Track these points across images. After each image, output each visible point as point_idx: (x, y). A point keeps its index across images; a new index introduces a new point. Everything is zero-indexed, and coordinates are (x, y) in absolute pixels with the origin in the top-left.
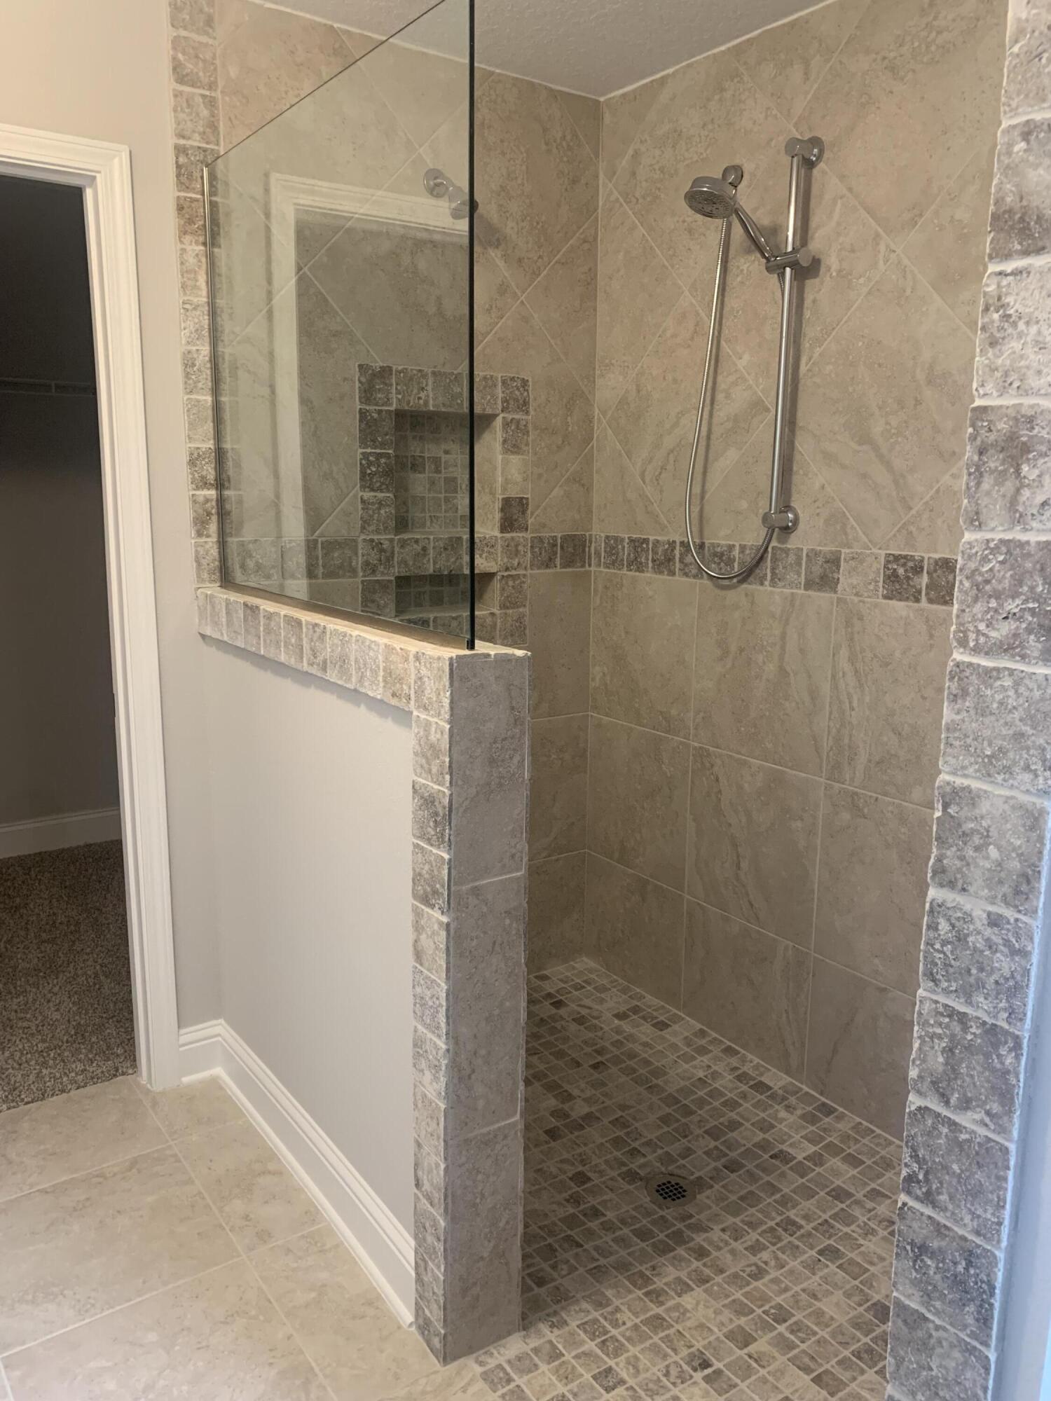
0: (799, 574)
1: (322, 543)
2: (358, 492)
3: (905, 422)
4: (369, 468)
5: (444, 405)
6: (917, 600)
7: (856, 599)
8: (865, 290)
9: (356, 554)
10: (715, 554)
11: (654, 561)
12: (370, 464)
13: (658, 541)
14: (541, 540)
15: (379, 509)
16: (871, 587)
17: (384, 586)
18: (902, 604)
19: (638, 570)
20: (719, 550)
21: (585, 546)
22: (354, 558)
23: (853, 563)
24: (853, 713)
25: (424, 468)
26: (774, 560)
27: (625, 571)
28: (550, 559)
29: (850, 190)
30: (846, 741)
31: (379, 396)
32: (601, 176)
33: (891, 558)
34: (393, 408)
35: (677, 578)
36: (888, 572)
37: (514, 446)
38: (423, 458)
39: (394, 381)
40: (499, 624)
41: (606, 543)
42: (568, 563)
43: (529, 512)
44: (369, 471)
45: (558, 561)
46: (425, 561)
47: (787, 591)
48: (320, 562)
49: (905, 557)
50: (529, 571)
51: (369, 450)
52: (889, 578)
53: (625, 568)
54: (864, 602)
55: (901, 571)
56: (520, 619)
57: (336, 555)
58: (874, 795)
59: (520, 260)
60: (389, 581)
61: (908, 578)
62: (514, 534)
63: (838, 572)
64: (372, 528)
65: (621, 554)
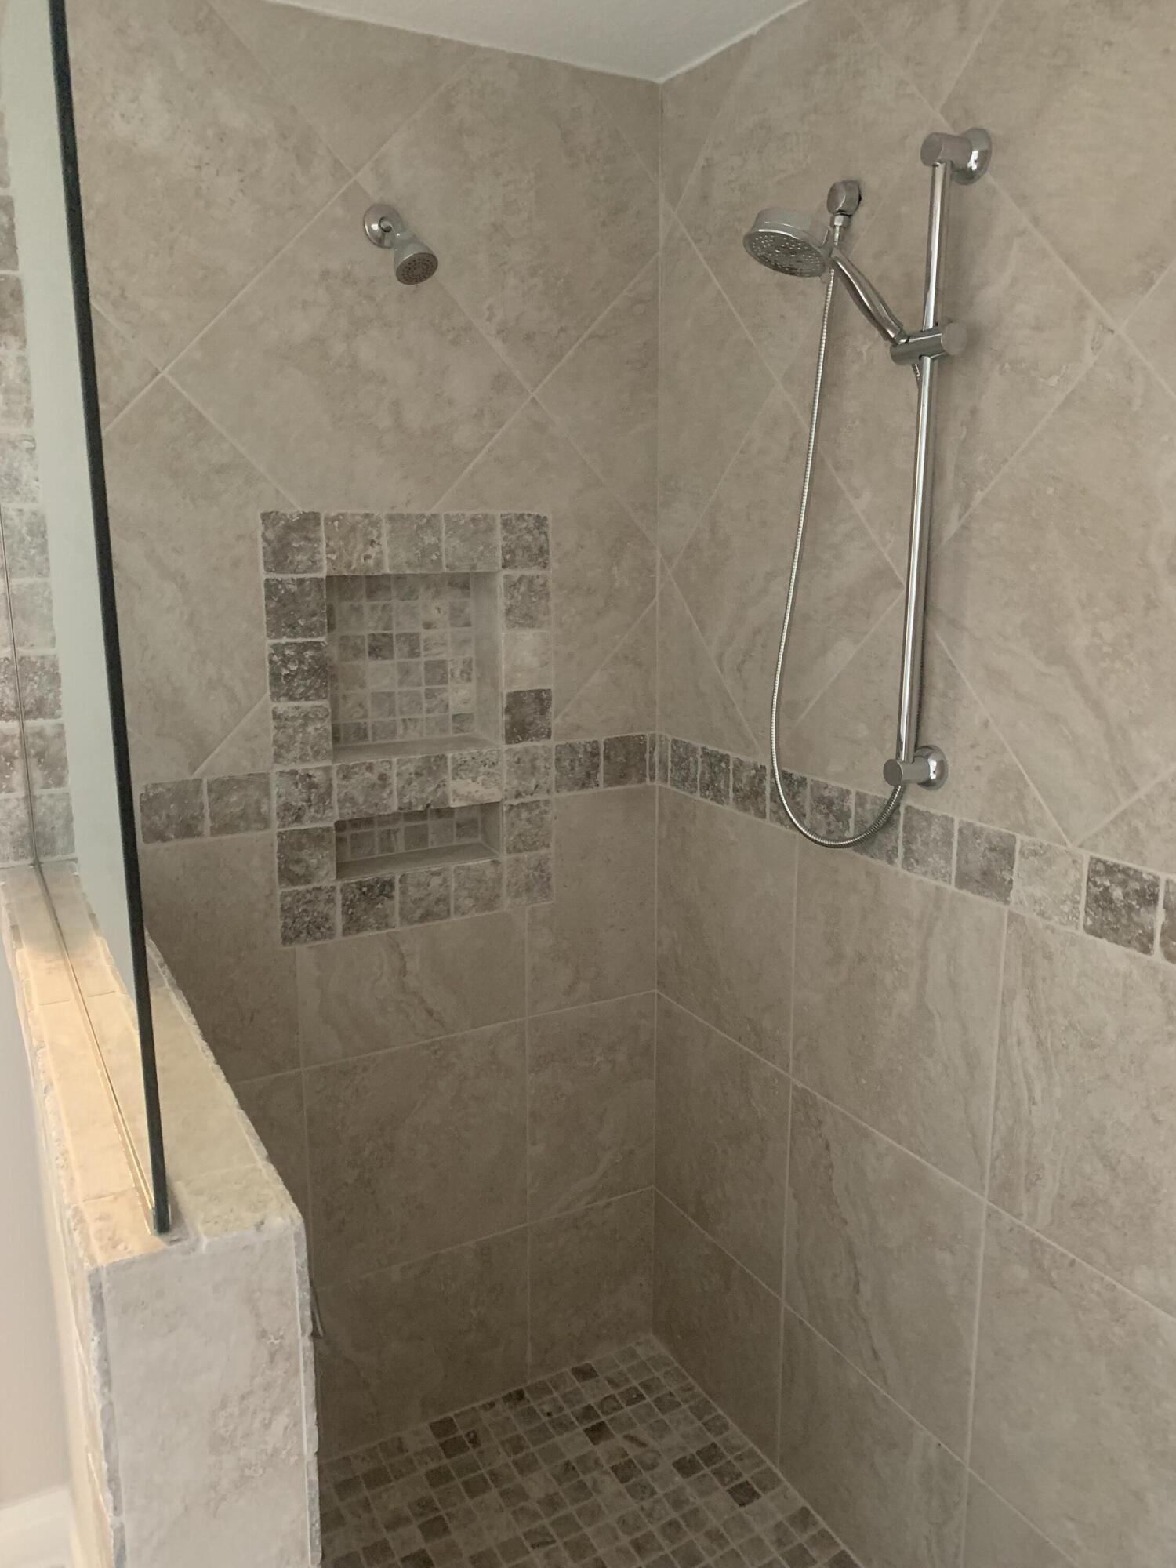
0: (948, 860)
1: (209, 785)
2: (266, 703)
3: (1129, 636)
4: (285, 666)
5: (409, 564)
6: (1147, 950)
7: (1041, 923)
8: (1060, 398)
9: (268, 794)
10: (820, 800)
11: (735, 790)
12: (286, 661)
13: (741, 763)
14: (572, 748)
15: (304, 725)
16: (1066, 908)
17: (316, 838)
18: (1119, 949)
19: (715, 799)
20: (826, 793)
21: (643, 753)
22: (265, 800)
23: (1035, 861)
24: (1034, 1108)
25: (391, 651)
26: (908, 828)
27: (697, 796)
28: (588, 775)
29: (1036, 221)
30: (1023, 1150)
31: (299, 558)
32: (662, 197)
33: (1100, 867)
34: (323, 574)
35: (767, 822)
36: (1094, 890)
37: (525, 616)
38: (390, 636)
39: (322, 535)
40: (505, 876)
41: (673, 751)
42: (618, 777)
43: (552, 710)
44: (285, 672)
45: (601, 777)
46: (385, 795)
47: (930, 882)
48: (207, 812)
49: (1125, 871)
50: (555, 795)
51: (284, 640)
52: (1097, 901)
53: (698, 794)
54: (1053, 931)
55: (1117, 893)
56: (540, 866)
57: (234, 798)
58: (1071, 1256)
59: (529, 337)
60: (328, 829)
61: (1130, 908)
62: (527, 744)
63: (1011, 871)
64: (296, 752)
65: (692, 770)
